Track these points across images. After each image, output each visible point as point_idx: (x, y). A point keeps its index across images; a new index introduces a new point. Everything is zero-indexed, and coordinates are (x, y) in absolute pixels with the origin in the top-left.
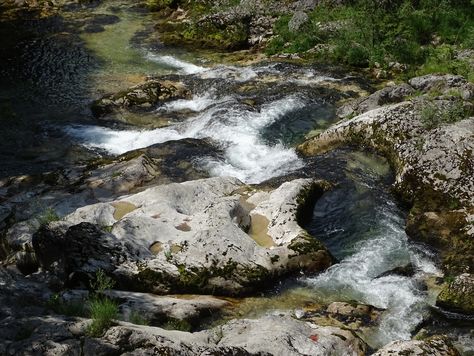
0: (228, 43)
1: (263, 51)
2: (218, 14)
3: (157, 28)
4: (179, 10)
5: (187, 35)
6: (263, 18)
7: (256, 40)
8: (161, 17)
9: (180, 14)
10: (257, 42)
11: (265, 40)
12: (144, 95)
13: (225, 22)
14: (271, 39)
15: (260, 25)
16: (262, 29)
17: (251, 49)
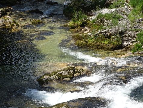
0: (111, 46)
1: (130, 50)
2: (106, 30)
3: (73, 37)
4: (86, 28)
5: (90, 41)
6: (130, 32)
7: (126, 44)
8: (76, 32)
9: (86, 30)
10: (127, 45)
11: (131, 44)
12: (66, 74)
13: (110, 34)
14: (135, 44)
15: (129, 36)
16: (130, 38)
17: (124, 49)
